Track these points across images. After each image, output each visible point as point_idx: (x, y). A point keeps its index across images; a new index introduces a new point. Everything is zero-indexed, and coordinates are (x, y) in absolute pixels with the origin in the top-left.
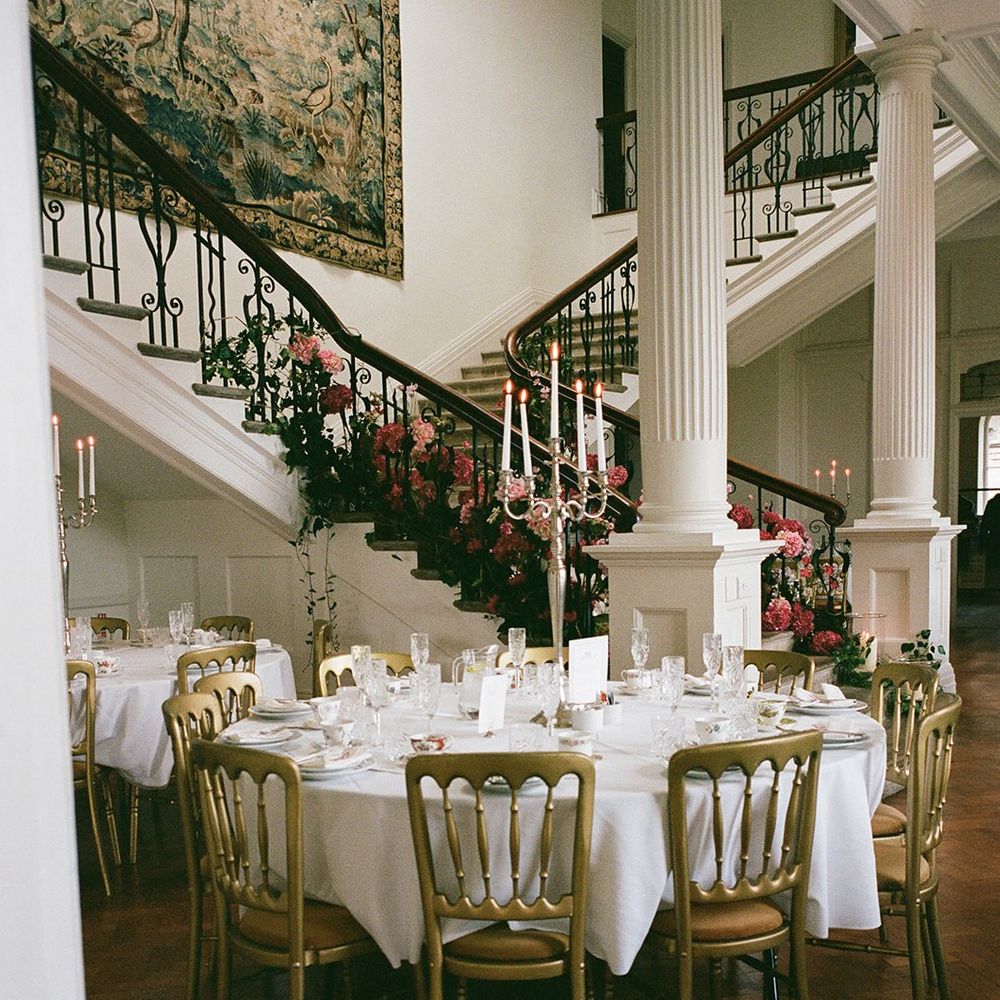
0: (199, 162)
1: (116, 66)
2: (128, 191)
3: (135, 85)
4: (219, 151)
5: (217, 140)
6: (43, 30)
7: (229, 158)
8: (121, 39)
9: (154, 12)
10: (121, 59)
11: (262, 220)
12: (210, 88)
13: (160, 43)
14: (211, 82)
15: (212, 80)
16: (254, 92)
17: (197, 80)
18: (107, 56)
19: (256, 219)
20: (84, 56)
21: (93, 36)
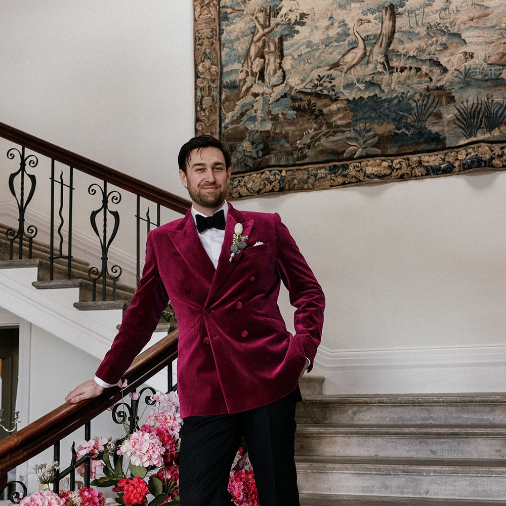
0: (404, 130)
1: (325, 92)
2: (335, 173)
3: (342, 97)
4: (427, 114)
5: (426, 105)
6: (267, 94)
7: (439, 116)
8: (332, 71)
9: (360, 40)
10: (329, 85)
11: (473, 154)
12: (418, 69)
13: (366, 59)
14: (419, 65)
15: (420, 63)
16: (465, 53)
17: (402, 69)
18: (319, 88)
19: (467, 155)
20: (302, 96)
21: (308, 80)
